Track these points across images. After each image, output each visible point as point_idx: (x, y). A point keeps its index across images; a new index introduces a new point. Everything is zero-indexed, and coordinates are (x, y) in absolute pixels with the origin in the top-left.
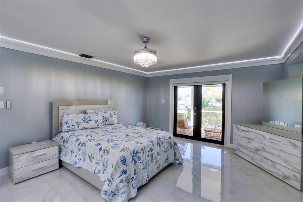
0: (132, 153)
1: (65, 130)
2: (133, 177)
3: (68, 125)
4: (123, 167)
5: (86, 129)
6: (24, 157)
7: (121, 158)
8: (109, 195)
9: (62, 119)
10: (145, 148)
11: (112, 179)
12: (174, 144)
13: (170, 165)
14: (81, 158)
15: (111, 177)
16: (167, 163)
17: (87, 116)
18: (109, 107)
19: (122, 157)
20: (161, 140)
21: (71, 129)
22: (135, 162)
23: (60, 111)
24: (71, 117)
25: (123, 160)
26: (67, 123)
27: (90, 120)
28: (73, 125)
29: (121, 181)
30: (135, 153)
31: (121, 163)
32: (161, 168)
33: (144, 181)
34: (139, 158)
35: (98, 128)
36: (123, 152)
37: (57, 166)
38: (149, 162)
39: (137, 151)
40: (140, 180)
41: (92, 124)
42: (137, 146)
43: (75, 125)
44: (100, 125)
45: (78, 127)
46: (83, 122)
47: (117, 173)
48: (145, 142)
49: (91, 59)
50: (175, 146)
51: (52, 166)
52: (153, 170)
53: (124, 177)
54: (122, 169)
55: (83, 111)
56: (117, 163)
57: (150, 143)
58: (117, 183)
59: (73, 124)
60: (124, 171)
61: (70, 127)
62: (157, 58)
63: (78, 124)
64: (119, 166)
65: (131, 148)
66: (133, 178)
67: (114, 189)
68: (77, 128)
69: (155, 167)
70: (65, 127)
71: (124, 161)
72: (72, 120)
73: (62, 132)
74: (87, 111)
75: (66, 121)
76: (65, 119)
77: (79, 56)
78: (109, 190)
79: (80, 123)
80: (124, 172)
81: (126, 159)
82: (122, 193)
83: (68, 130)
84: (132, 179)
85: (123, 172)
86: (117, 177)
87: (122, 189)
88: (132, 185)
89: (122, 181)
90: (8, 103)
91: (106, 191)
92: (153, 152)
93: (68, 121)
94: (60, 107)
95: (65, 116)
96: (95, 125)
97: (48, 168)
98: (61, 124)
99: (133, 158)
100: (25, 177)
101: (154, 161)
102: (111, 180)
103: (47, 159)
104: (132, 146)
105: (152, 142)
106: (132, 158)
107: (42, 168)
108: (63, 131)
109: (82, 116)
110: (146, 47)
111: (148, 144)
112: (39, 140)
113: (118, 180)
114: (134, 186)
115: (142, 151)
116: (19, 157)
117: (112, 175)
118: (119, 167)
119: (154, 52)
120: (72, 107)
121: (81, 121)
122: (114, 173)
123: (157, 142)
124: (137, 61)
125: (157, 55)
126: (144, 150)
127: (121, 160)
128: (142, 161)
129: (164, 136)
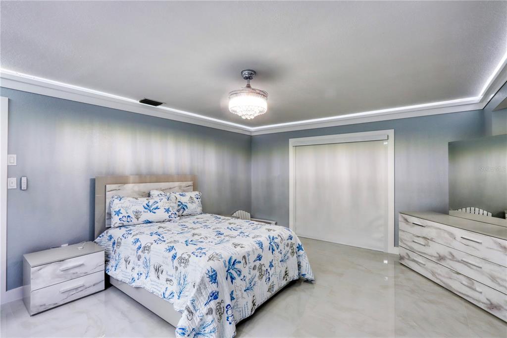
0: (227, 264)
1: (116, 225)
2: (229, 305)
3: (121, 216)
4: (212, 287)
5: (150, 222)
6: (49, 269)
7: (209, 271)
8: (188, 336)
9: (110, 207)
10: (249, 255)
11: (194, 307)
12: (297, 247)
13: (292, 284)
14: (141, 272)
15: (192, 303)
16: (286, 280)
17: (151, 202)
18: (189, 186)
19: (210, 269)
20: (276, 240)
21: (125, 223)
22: (232, 278)
23: (107, 193)
24: (126, 202)
25: (212, 276)
26: (118, 213)
27: (157, 208)
28: (129, 216)
29: (209, 312)
30: (232, 264)
31: (208, 280)
32: (276, 289)
33: (246, 313)
34: (239, 272)
35: (171, 220)
36: (211, 261)
37: (102, 286)
38: (256, 279)
39: (235, 260)
40: (241, 309)
41: (161, 214)
42: (236, 252)
43: (132, 215)
44: (173, 216)
45: (138, 219)
46: (146, 210)
47: (202, 298)
48: (248, 245)
49: (159, 107)
50: (298, 251)
51: (94, 285)
52: (262, 293)
53: (213, 304)
54: (210, 291)
55: (145, 192)
56: (202, 280)
57: (257, 246)
58: (202, 315)
59: (128, 215)
60: (213, 294)
61: (124, 219)
62: (268, 104)
63: (137, 215)
64: (205, 285)
65: (226, 256)
66: (229, 307)
67: (197, 324)
68: (135, 221)
69: (266, 287)
70: (115, 220)
71: (213, 278)
72: (126, 208)
73: (110, 227)
74: (152, 193)
75: (117, 210)
76: (116, 205)
77: (138, 102)
78: (189, 327)
79: (141, 212)
80: (215, 296)
81: (218, 273)
82: (211, 332)
83: (121, 225)
84: (227, 307)
85: (211, 296)
86: (202, 304)
87: (211, 325)
88: (228, 318)
89: (210, 312)
90: (24, 180)
91: (183, 329)
92: (262, 262)
93: (120, 210)
94: (107, 186)
95: (116, 201)
96: (166, 216)
97: (86, 288)
98: (110, 214)
99: (229, 273)
100: (50, 303)
101: (264, 278)
102: (192, 309)
103: (86, 274)
104: (227, 251)
105: (261, 245)
106: (227, 271)
107: (77, 289)
108: (112, 226)
109: (144, 201)
110: (249, 86)
111: (254, 248)
112: (74, 242)
113: (204, 310)
114: (230, 319)
115: (244, 260)
116: (41, 269)
117: (193, 300)
118: (205, 288)
119: (264, 94)
120: (126, 186)
121: (142, 209)
122: (196, 296)
123: (269, 245)
124: (235, 109)
125: (267, 99)
126: (247, 258)
127: (208, 276)
128: (244, 276)
129: (280, 235)
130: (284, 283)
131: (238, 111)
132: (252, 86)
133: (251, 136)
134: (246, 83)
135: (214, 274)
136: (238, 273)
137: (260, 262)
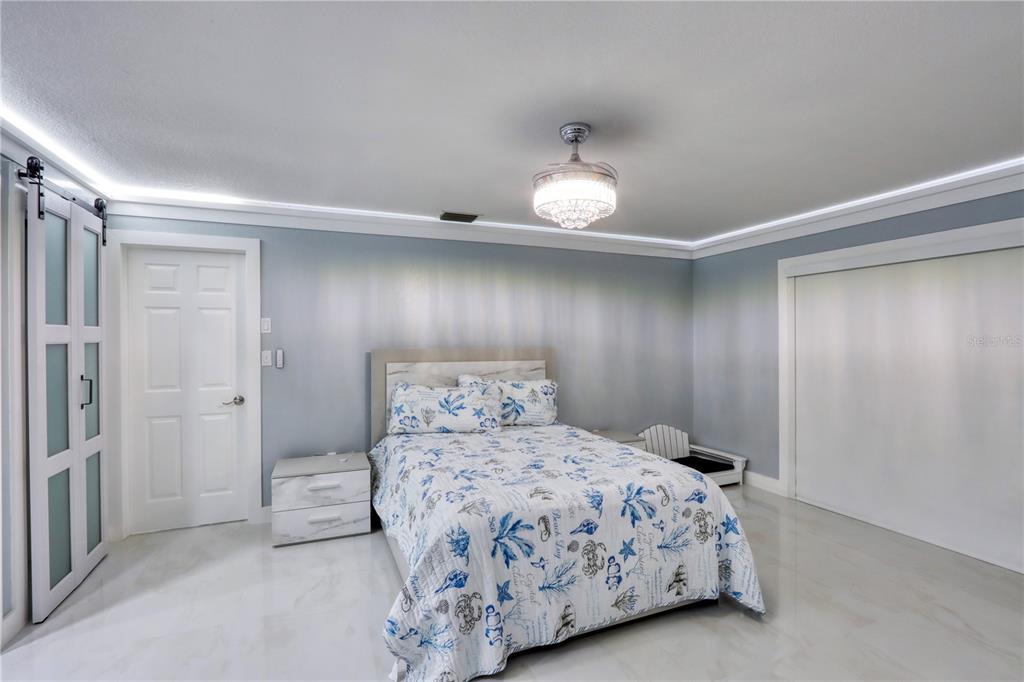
0: (497, 525)
1: (395, 431)
2: (491, 606)
3: (402, 415)
4: (457, 564)
5: (448, 432)
6: (294, 484)
7: (453, 532)
8: (402, 638)
9: (391, 405)
10: (557, 516)
11: (416, 591)
12: (723, 524)
14: (398, 513)
15: (413, 583)
16: (678, 593)
17: (455, 394)
18: (536, 369)
19: (456, 529)
20: (645, 497)
21: (409, 429)
22: (509, 557)
23: (388, 377)
24: (414, 393)
25: (458, 542)
26: (399, 410)
27: (461, 407)
28: (414, 418)
29: (440, 606)
30: (510, 527)
31: (447, 547)
32: (642, 606)
33: (544, 634)
34: (529, 549)
35: (484, 431)
36: (464, 514)
37: (367, 526)
38: (578, 571)
39: (519, 522)
40: (529, 624)
41: (467, 419)
42: (525, 507)
43: (420, 417)
44: (488, 423)
45: (428, 423)
46: (443, 410)
47: (432, 577)
48: (567, 493)
49: (475, 223)
50: (726, 532)
51: (355, 522)
52: (594, 606)
53: (452, 595)
54: (450, 570)
55: (450, 378)
56: (437, 545)
57: (585, 502)
58: (427, 608)
59: (413, 415)
60: (456, 576)
61: (407, 422)
63: (428, 416)
64: (441, 554)
65: (499, 508)
66: (491, 610)
67: (418, 622)
68: (423, 426)
69: (611, 596)
70: (395, 424)
71: (461, 545)
72: (412, 404)
73: (387, 434)
74: (460, 380)
75: (398, 405)
76: (400, 397)
77: (438, 220)
78: (402, 622)
79: (434, 412)
80: (458, 580)
81: (471, 539)
82: (445, 647)
83: (402, 431)
84: (487, 609)
85: (451, 580)
86: (431, 588)
87: (445, 634)
88: (488, 631)
89: (443, 607)
91: (393, 623)
92: (596, 537)
93: (402, 406)
94: (388, 365)
95: (400, 391)
96: (475, 423)
97: (343, 524)
98: (390, 411)
99: (501, 544)
100: (295, 536)
101: (602, 575)
102: (411, 592)
103: (343, 502)
104: (507, 497)
105: (597, 502)
106: (496, 540)
107: (330, 521)
108: (389, 432)
109: (442, 393)
110: (576, 159)
111: (576, 504)
112: (342, 451)
113: (432, 600)
114: (492, 634)
115: (542, 525)
116: (283, 483)
117: (416, 578)
118: (442, 561)
119: (607, 175)
120: (419, 365)
121: (435, 406)
122: (422, 572)
123: (624, 504)
124: (545, 208)
125: (616, 184)
126: (552, 522)
127: (449, 540)
128: (542, 559)
129: (663, 484)
130: (669, 599)
131: (552, 212)
132: (584, 157)
133: (692, 261)
134: (569, 151)
135: (462, 539)
136: (525, 548)
137: (591, 537)
